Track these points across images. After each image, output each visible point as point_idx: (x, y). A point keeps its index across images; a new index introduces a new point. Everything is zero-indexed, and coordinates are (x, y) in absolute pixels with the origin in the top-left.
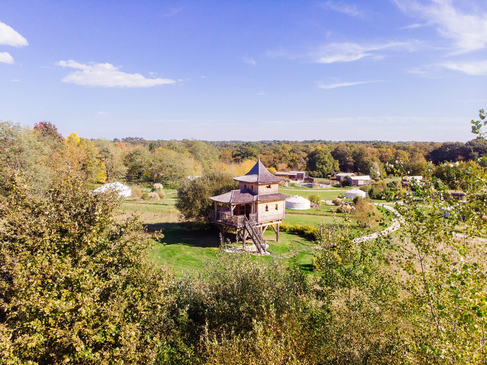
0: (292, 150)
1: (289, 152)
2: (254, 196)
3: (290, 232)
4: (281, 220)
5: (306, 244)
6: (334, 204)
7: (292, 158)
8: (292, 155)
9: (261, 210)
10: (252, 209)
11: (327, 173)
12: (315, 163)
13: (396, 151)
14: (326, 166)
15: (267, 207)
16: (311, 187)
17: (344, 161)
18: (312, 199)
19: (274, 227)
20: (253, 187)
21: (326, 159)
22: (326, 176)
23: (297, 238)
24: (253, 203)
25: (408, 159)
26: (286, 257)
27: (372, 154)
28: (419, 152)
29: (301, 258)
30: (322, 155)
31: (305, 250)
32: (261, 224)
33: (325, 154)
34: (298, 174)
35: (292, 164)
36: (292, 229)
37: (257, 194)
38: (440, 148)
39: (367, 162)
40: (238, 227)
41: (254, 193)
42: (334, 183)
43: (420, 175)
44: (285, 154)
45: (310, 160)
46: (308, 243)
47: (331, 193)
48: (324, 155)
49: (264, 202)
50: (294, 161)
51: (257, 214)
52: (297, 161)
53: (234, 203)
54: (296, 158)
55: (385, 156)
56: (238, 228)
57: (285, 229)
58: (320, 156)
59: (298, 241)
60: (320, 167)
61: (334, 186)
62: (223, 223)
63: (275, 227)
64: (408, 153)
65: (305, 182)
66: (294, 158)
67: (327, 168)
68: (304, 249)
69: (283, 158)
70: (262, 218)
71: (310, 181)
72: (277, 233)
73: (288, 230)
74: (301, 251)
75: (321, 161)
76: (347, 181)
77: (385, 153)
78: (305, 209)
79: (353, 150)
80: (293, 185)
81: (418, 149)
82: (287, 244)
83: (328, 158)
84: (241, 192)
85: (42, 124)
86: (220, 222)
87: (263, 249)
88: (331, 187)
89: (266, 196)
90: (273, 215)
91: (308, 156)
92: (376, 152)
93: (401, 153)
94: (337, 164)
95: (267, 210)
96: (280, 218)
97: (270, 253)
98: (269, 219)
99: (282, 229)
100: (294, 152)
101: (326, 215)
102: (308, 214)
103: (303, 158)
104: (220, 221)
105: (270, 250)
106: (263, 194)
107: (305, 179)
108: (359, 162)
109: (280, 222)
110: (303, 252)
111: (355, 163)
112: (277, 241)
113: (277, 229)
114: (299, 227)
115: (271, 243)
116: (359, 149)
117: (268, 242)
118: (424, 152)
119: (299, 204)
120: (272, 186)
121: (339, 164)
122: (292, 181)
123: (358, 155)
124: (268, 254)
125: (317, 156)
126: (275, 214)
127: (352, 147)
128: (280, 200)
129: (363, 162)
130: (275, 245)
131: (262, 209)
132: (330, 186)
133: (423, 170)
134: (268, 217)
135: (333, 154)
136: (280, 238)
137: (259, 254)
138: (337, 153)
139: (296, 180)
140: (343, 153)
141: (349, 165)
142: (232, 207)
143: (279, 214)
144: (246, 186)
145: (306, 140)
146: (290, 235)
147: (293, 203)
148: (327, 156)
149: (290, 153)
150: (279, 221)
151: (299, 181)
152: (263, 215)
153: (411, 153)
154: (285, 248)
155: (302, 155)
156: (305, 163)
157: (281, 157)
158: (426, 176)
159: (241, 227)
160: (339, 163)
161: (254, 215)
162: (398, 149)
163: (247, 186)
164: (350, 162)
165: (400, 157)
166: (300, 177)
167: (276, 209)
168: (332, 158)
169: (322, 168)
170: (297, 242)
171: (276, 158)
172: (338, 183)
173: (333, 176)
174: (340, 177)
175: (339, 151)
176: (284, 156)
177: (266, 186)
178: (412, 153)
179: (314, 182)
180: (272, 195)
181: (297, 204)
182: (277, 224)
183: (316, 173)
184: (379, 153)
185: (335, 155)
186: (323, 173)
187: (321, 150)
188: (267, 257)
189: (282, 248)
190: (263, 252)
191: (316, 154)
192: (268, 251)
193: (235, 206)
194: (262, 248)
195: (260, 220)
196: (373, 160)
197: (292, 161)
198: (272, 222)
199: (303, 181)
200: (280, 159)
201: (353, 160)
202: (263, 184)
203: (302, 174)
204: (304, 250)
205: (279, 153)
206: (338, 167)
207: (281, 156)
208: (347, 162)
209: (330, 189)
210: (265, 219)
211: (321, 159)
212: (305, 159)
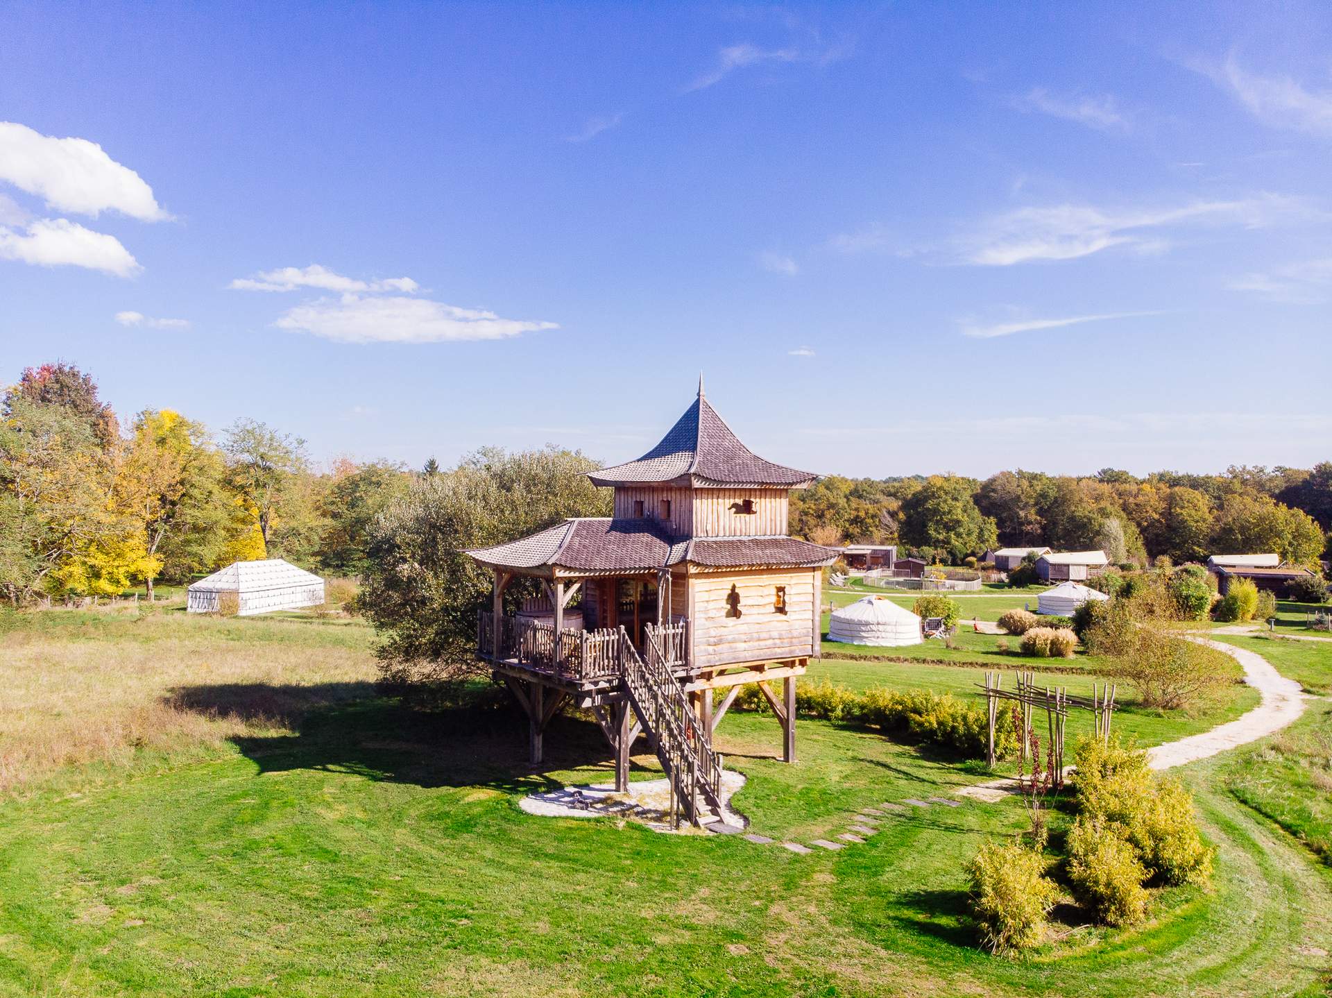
0: (856, 490)
1: (846, 497)
2: (675, 547)
3: (848, 720)
4: (803, 663)
5: (921, 774)
6: (1004, 631)
7: (855, 513)
8: (854, 505)
9: (706, 611)
10: (661, 604)
11: (965, 551)
12: (925, 526)
13: (1168, 490)
14: (959, 535)
15: (733, 598)
16: (918, 586)
17: (1012, 521)
18: (927, 610)
19: (771, 695)
20: (673, 507)
21: (958, 514)
22: (959, 562)
23: (876, 747)
24: (665, 572)
25: (1207, 515)
26: (821, 843)
27: (1096, 499)
28: (1240, 495)
29: (901, 850)
30: (945, 501)
31: (921, 804)
32: (708, 676)
33: (956, 499)
34: (874, 551)
35: (856, 530)
36: (856, 712)
37: (687, 537)
38: (1305, 481)
39: (1085, 520)
40: (588, 687)
41: (673, 532)
42: (988, 577)
43: (1271, 551)
44: (832, 500)
45: (909, 517)
46: (930, 770)
47: (986, 601)
48: (950, 501)
49: (718, 572)
50: (861, 522)
51: (687, 627)
52: (869, 521)
53: (570, 569)
54: (866, 513)
55: (1137, 505)
56: (589, 693)
57: (826, 710)
58: (939, 504)
59: (883, 759)
60: (941, 537)
61: (991, 586)
62: (525, 671)
63: (775, 694)
64: (1207, 497)
65: (896, 574)
66: (862, 514)
67: (961, 540)
68: (914, 798)
69: (828, 515)
70: (711, 649)
71: (912, 572)
72: (784, 723)
73: (839, 713)
74: (898, 809)
75: (942, 519)
76: (1033, 570)
77: (1136, 496)
78: (902, 643)
79: (1038, 488)
80: (858, 582)
81: (1237, 486)
82: (834, 774)
83: (965, 511)
84: (615, 527)
85: (48, 370)
86: (512, 666)
87: (712, 802)
88: (982, 587)
89: (735, 546)
90: (764, 635)
91: (902, 508)
92: (1107, 494)
93: (1186, 497)
94: (992, 529)
95: (735, 612)
96: (799, 651)
97: (746, 819)
98: (748, 655)
99: (814, 709)
100: (860, 497)
101: (984, 665)
102: (917, 660)
103: (889, 512)
104: (516, 661)
105: (746, 805)
106: (718, 539)
107: (897, 565)
108: (1055, 524)
109: (799, 670)
110: (909, 813)
111: (1044, 528)
112: (787, 759)
113: (786, 704)
114: (886, 696)
115: (761, 770)
116: (1054, 484)
117: (742, 763)
118: (1255, 492)
119: (881, 627)
120: (759, 504)
121: (998, 528)
122: (854, 573)
123: (1052, 504)
124: (735, 822)
125: (930, 504)
126: (775, 634)
127: (1033, 479)
128: (797, 568)
129: (1072, 519)
130: (777, 777)
131: (711, 605)
132: (977, 585)
133: (1279, 535)
134: (742, 646)
135: (977, 499)
136: (800, 748)
137: (686, 828)
138: (988, 497)
139: (869, 569)
140: (1007, 497)
141: (1028, 533)
142: (561, 587)
143: (795, 634)
144: (642, 503)
145: (895, 476)
146: (847, 733)
147: (860, 623)
148: (960, 504)
149: (848, 499)
150: (791, 664)
151: (876, 574)
152: (713, 633)
153: (1215, 498)
154: (823, 793)
155: (885, 503)
156: (895, 526)
157: (823, 511)
158: (1289, 555)
159: (603, 685)
160: (999, 525)
161: (671, 631)
162: (1175, 485)
163: (646, 505)
164: (1030, 523)
165: (1182, 508)
166: (880, 560)
167: (781, 610)
168: (977, 510)
169: (947, 542)
170: (878, 764)
171: (806, 514)
172: (1003, 576)
173: (983, 558)
174: (1007, 558)
175: (994, 491)
176: (831, 506)
177: (732, 501)
178: (1219, 498)
179: (926, 574)
180: (757, 543)
181: (874, 628)
182: (787, 680)
183: (928, 551)
184: (1116, 497)
185: (985, 503)
186: (950, 553)
187: (941, 488)
188: (720, 846)
189: (805, 792)
190: (705, 816)
191: (926, 499)
192: (736, 811)
193: (576, 586)
194: (703, 791)
195: (700, 656)
196: (1104, 513)
197: (856, 521)
198: (759, 669)
199: (889, 573)
200: (820, 516)
201: (1039, 518)
202: (717, 489)
203: (887, 553)
204: (913, 802)
205: (816, 500)
206: (994, 537)
207: (822, 507)
208: (1022, 524)
209: (980, 592)
210: (727, 657)
211: (944, 513)
212: (893, 515)
